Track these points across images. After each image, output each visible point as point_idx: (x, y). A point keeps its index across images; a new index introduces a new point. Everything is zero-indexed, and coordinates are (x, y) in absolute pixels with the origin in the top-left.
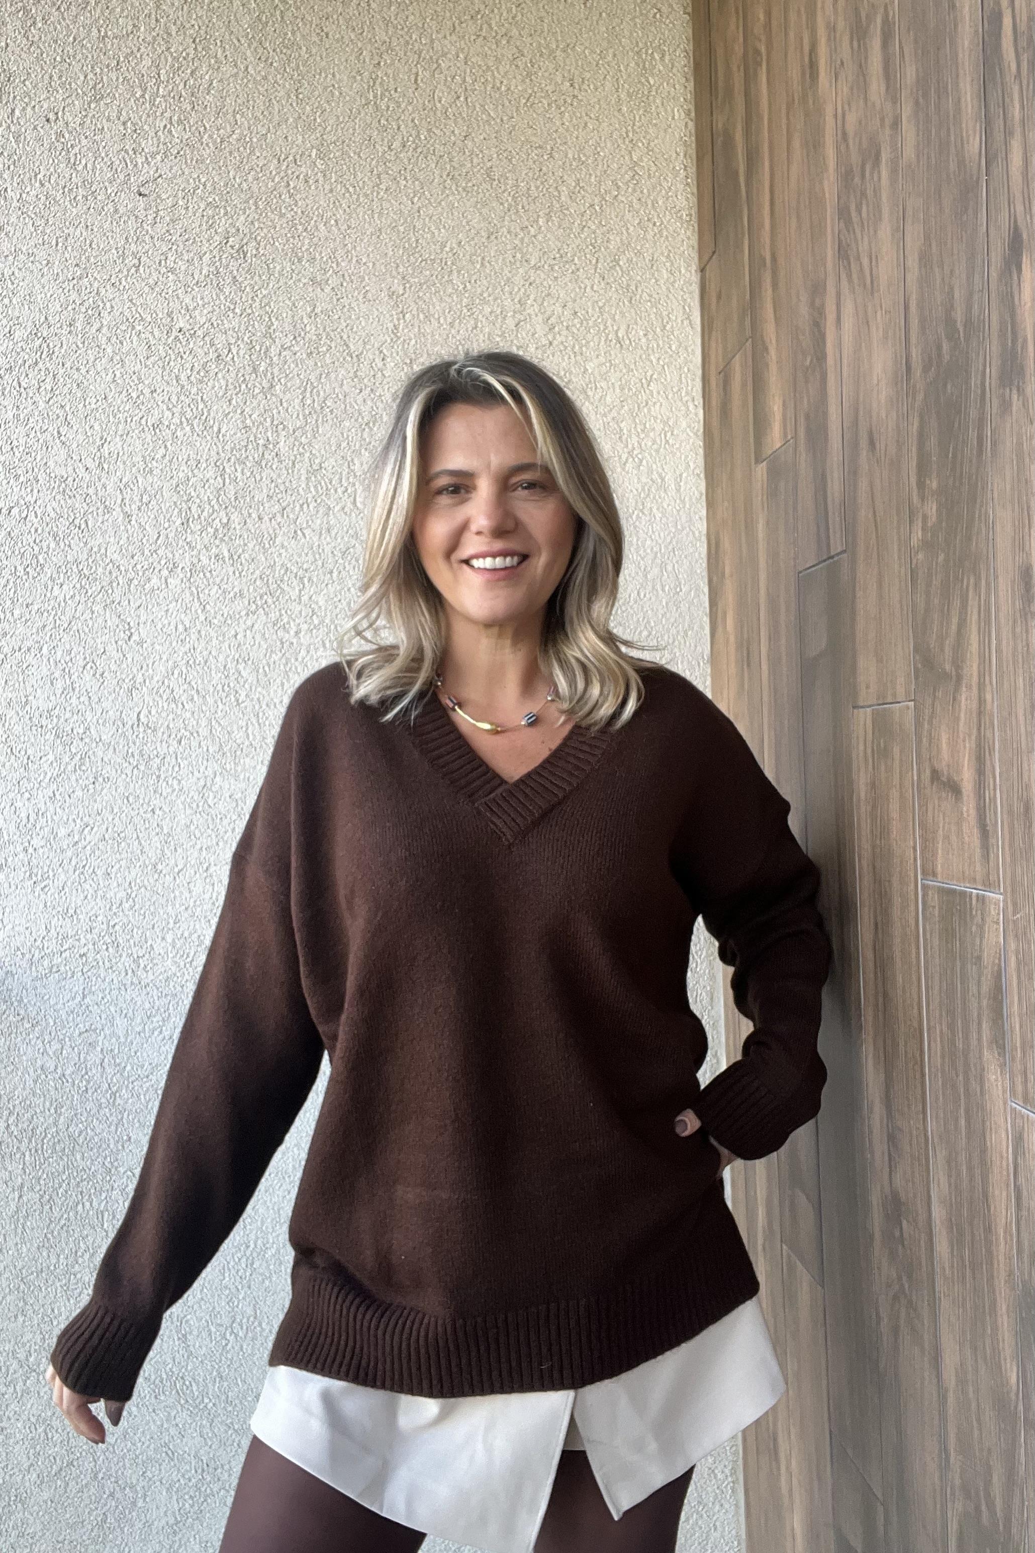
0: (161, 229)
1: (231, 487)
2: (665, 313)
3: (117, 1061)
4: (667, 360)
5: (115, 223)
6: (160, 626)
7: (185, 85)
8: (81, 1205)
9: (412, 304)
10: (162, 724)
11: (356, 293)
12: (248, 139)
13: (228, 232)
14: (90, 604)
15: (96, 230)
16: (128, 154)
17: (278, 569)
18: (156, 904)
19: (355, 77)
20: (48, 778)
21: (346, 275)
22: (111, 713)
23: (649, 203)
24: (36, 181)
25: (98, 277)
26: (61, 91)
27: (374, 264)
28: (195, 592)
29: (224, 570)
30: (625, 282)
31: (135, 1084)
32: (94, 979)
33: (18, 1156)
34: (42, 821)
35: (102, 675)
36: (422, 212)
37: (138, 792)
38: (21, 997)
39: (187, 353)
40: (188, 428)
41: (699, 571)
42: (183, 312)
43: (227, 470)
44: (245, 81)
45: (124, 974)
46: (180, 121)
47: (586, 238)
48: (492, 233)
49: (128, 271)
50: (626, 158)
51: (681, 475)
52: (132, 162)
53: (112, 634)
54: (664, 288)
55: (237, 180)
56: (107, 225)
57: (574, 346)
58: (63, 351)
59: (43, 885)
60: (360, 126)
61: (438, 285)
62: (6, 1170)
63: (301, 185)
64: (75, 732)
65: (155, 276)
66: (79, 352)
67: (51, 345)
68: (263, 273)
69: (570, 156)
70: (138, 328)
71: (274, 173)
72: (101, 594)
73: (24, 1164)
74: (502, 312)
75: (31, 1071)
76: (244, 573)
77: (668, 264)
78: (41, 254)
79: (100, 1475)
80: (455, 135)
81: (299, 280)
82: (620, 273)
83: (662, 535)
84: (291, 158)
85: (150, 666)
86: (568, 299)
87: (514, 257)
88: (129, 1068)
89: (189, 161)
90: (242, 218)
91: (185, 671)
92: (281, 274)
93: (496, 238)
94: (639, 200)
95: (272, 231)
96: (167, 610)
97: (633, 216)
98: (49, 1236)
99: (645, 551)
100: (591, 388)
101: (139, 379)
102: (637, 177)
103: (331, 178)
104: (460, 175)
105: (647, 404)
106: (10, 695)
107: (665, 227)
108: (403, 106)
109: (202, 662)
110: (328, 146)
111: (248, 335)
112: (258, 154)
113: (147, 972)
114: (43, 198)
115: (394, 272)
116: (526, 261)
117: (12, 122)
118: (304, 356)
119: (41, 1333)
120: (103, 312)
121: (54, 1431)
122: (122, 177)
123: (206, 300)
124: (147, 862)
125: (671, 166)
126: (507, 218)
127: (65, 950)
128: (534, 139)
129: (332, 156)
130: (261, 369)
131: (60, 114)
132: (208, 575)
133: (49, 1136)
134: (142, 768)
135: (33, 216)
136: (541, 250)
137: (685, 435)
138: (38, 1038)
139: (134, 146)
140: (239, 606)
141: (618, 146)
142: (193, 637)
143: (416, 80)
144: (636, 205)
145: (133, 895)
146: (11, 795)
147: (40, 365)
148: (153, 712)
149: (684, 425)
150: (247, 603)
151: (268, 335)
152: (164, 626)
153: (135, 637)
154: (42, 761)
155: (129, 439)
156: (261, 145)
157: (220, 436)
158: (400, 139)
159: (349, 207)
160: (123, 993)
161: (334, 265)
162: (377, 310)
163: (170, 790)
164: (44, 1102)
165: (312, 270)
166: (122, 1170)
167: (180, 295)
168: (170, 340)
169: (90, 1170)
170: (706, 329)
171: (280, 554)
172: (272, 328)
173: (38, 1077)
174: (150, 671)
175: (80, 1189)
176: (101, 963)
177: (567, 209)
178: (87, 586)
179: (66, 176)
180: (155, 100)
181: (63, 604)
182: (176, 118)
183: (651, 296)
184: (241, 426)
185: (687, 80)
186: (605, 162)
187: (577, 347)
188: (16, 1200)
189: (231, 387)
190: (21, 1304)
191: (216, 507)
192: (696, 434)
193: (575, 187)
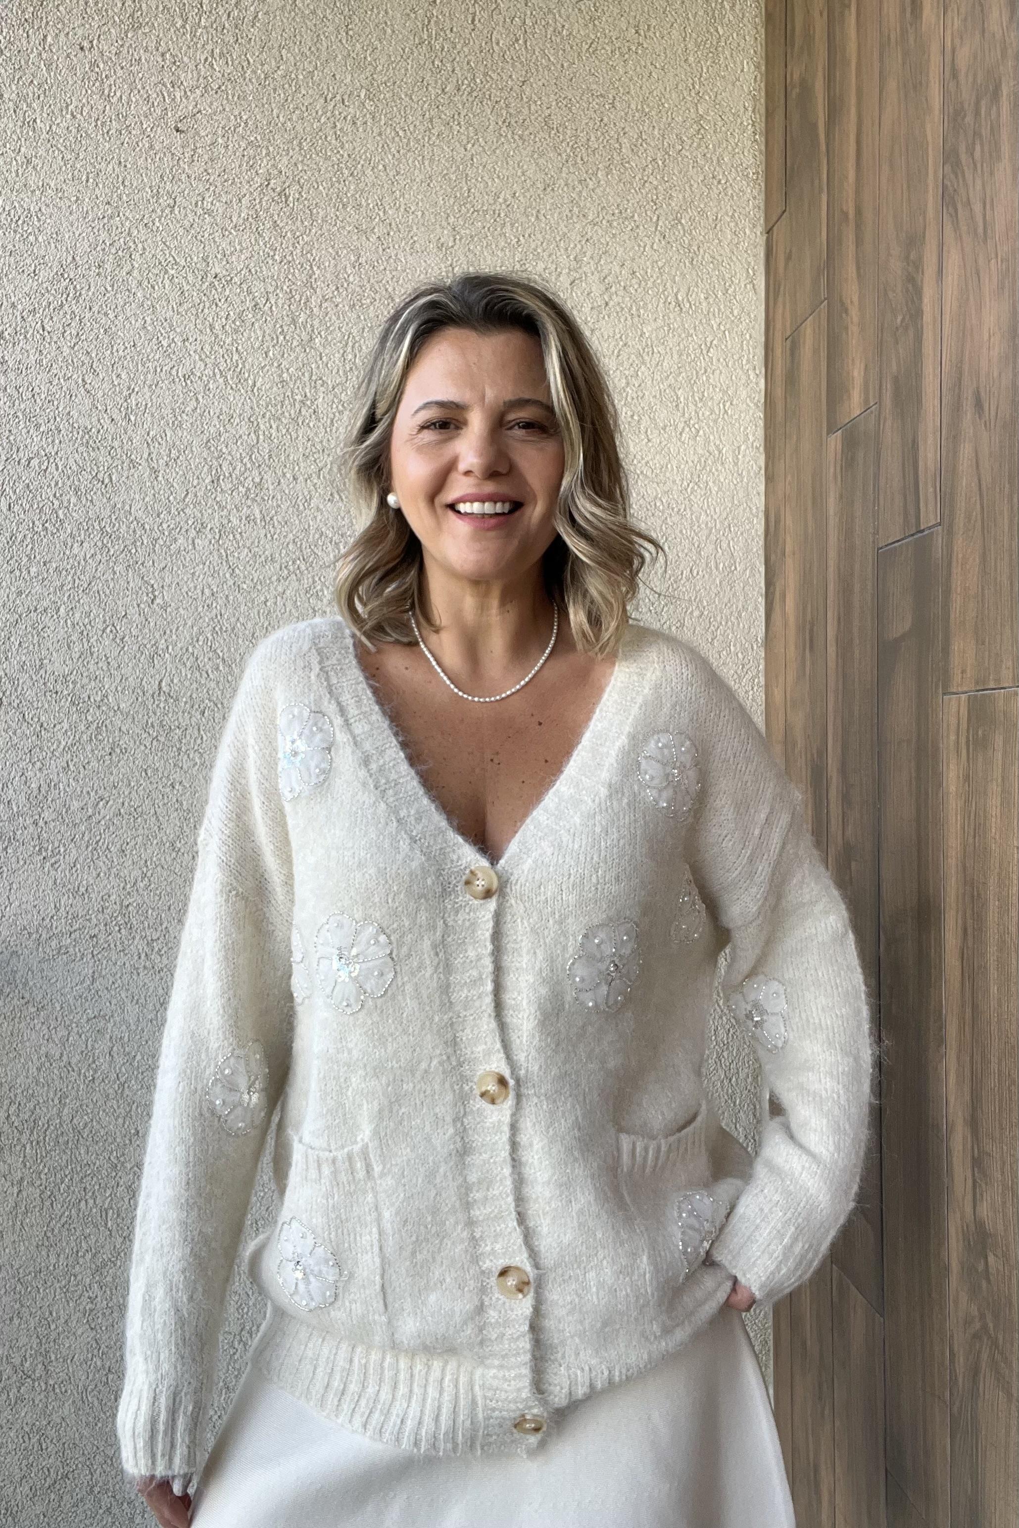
0: (198, 168)
1: (266, 446)
2: (727, 276)
3: (127, 1049)
4: (728, 326)
5: (149, 161)
6: (185, 589)
7: (229, 16)
8: (83, 1202)
9: (462, 258)
10: (185, 694)
11: (403, 243)
12: (293, 76)
13: (270, 174)
14: (111, 564)
15: (129, 166)
16: (166, 87)
17: (312, 532)
18: (173, 884)
19: (408, 15)
20: (62, 747)
21: (393, 224)
22: (131, 679)
23: (715, 159)
24: (67, 113)
25: (130, 217)
26: (96, 18)
27: (423, 214)
28: (224, 554)
29: (255, 532)
30: (687, 242)
31: (145, 1074)
32: (105, 962)
33: (18, 1148)
34: (54, 793)
35: (122, 639)
36: (475, 160)
37: (157, 765)
38: (27, 979)
39: (223, 300)
40: (221, 380)
41: (755, 550)
42: (219, 256)
43: (262, 427)
44: (293, 13)
45: (136, 958)
46: (222, 55)
47: (647, 194)
48: (549, 186)
49: (162, 211)
50: (692, 111)
51: (739, 447)
52: (169, 96)
53: (134, 596)
54: (728, 251)
55: (281, 118)
56: (141, 162)
57: (631, 308)
58: (90, 293)
59: (53, 860)
60: (412, 67)
61: (490, 238)
62: (5, 1162)
63: (348, 128)
64: (92, 700)
65: (190, 217)
66: (108, 295)
67: (78, 286)
68: (306, 219)
69: (633, 106)
70: (173, 272)
71: (320, 113)
72: (123, 554)
73: (25, 1157)
74: (556, 269)
75: (35, 1058)
76: (276, 536)
77: (732, 224)
78: (70, 190)
79: (97, 1489)
80: (513, 80)
81: (344, 228)
82: (682, 232)
83: (717, 510)
84: (338, 97)
85: (174, 631)
86: (626, 257)
87: (570, 211)
88: (139, 1057)
89: (230, 97)
90: (285, 160)
91: (210, 638)
92: (324, 220)
93: (553, 189)
94: (704, 155)
95: (316, 174)
96: (193, 574)
97: (697, 172)
98: (49, 1234)
99: (698, 527)
100: (648, 353)
101: (170, 327)
102: (702, 131)
103: (380, 119)
104: (516, 122)
105: (706, 371)
106: (24, 658)
107: (731, 185)
108: (459, 47)
109: (229, 628)
110: (378, 87)
111: (287, 284)
112: (303, 92)
113: (161, 956)
114: (74, 131)
115: (444, 223)
116: (584, 216)
117: (44, 48)
118: (347, 308)
119: (38, 1337)
120: (134, 253)
121: (48, 1441)
122: (159, 111)
123: (244, 245)
124: (165, 840)
125: (739, 121)
126: (564, 169)
127: (75, 931)
128: (594, 87)
129: (382, 96)
130: (300, 320)
131: (95, 42)
132: (238, 536)
133: (52, 1127)
134: (162, 739)
135: (63, 149)
136: (599, 204)
137: (745, 406)
138: (43, 1023)
139: (173, 78)
140: (271, 569)
141: (684, 98)
142: (220, 601)
143: (473, 21)
144: (701, 162)
145: (149, 874)
146: (22, 764)
147: (66, 307)
148: (175, 681)
149: (744, 395)
150: (278, 567)
151: (309, 284)
152: (189, 590)
153: (158, 601)
154: (55, 730)
155: (158, 391)
156: (307, 83)
157: (256, 389)
158: (455, 81)
159: (398, 152)
160: (135, 977)
161: (381, 213)
162: (425, 261)
163: (192, 763)
164: (48, 1092)
165: (357, 217)
166: (129, 1166)
167: (217, 239)
168: (204, 287)
169: (94, 1164)
170: (771, 294)
171: (315, 517)
172: (314, 277)
173: (43, 1065)
174: (174, 637)
175: (83, 1185)
176: (112, 946)
177: (628, 162)
178: (109, 545)
179: (99, 107)
180: (196, 31)
181: (82, 562)
182: (218, 51)
183: (714, 258)
184: (277, 380)
185: (757, 32)
186: (669, 114)
187: (634, 308)
188: (15, 1195)
189: (267, 338)
190: (17, 1306)
191: (249, 465)
192: (756, 405)
193: (637, 141)
